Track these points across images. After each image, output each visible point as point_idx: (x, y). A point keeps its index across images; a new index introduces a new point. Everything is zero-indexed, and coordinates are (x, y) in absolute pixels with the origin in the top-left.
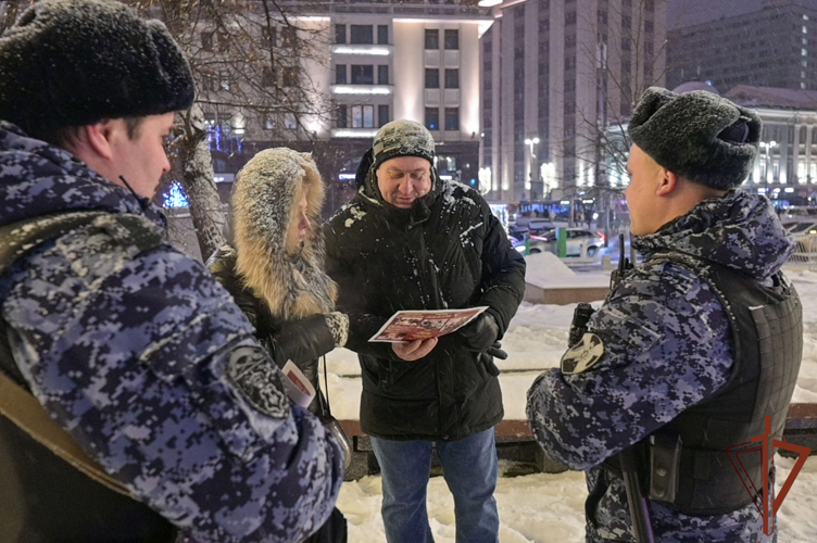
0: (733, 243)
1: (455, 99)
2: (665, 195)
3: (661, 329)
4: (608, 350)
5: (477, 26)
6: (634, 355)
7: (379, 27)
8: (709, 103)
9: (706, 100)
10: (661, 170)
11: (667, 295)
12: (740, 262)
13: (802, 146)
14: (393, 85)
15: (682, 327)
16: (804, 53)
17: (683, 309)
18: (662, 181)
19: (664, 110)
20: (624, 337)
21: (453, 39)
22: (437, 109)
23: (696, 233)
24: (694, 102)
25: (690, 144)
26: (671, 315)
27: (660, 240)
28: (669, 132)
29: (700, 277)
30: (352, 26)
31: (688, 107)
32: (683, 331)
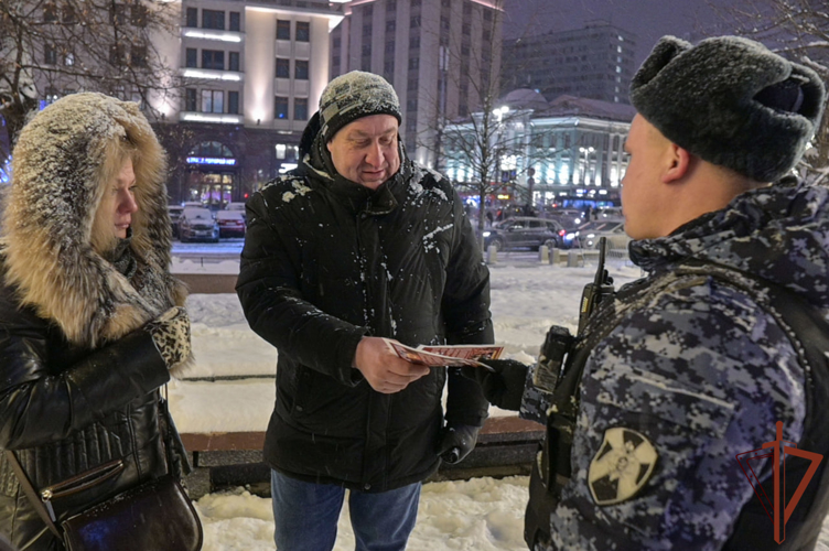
0: (800, 254)
1: (304, 89)
2: (672, 182)
3: (730, 394)
4: (663, 449)
5: (328, 20)
6: (703, 446)
7: (232, 13)
8: (745, 50)
9: (741, 46)
10: (670, 146)
11: (722, 333)
12: (808, 281)
13: (615, 153)
14: (243, 72)
15: (758, 384)
16: (618, 70)
17: (751, 355)
18: (669, 162)
19: (678, 60)
20: (680, 420)
21: (304, 30)
22: (286, 99)
23: (739, 236)
24: (724, 49)
25: (711, 107)
26: (737, 368)
27: (683, 245)
28: (682, 91)
29: (759, 304)
30: (204, 11)
31: (713, 55)
32: (760, 390)
